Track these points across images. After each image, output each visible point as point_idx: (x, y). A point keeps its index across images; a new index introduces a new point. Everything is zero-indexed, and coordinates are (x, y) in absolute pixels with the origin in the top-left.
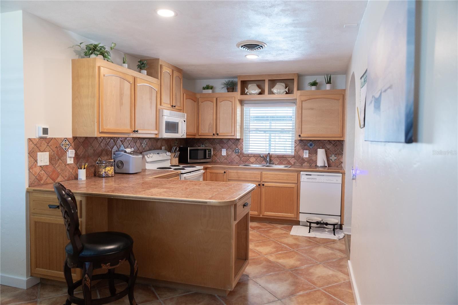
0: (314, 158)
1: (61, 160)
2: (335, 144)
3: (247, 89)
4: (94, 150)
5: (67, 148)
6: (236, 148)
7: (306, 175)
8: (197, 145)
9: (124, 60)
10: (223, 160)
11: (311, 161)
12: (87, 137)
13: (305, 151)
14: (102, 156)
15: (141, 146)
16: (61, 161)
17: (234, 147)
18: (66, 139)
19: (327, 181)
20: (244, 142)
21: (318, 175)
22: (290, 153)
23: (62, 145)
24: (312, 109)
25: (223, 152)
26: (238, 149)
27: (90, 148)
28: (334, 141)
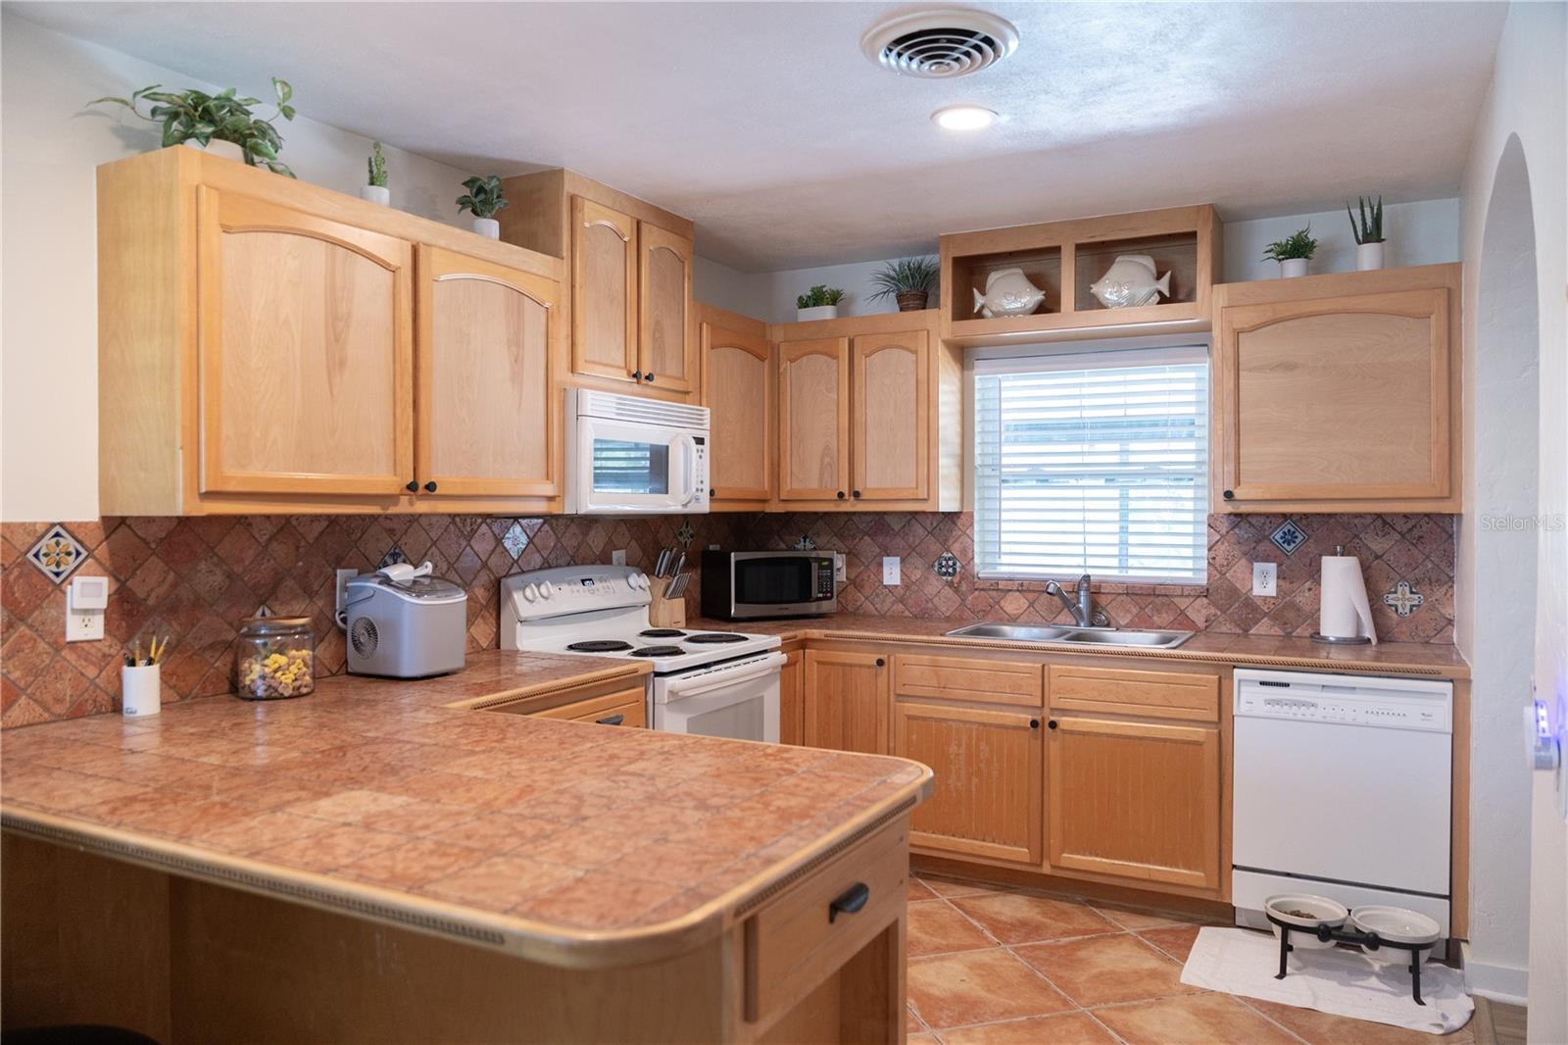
0: (1302, 599)
1: (31, 627)
2: (1410, 530)
3: (983, 293)
4: (230, 576)
5: (64, 568)
6: (945, 555)
7: (1262, 683)
8: (781, 539)
9: (371, 172)
10: (887, 604)
11: (1290, 615)
12: (188, 518)
13: (1258, 566)
14: (277, 599)
15: (499, 549)
16: (27, 631)
17: (934, 547)
18: (59, 530)
19: (1373, 720)
20: (976, 527)
21: (1323, 686)
22: (1189, 574)
23: (36, 556)
24: (1288, 367)
25: (886, 570)
26: (949, 559)
27: (203, 566)
28: (1406, 516)
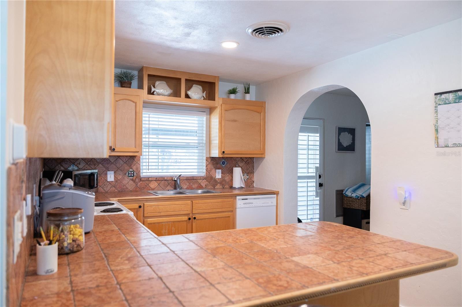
0: (227, 178)
2: (247, 161)
3: (154, 87)
6: (130, 170)
7: (242, 199)
10: (108, 188)
11: (224, 182)
13: (217, 170)
17: (127, 167)
20: (141, 161)
21: (254, 198)
24: (235, 121)
25: (108, 176)
26: (132, 171)
28: (246, 158)
